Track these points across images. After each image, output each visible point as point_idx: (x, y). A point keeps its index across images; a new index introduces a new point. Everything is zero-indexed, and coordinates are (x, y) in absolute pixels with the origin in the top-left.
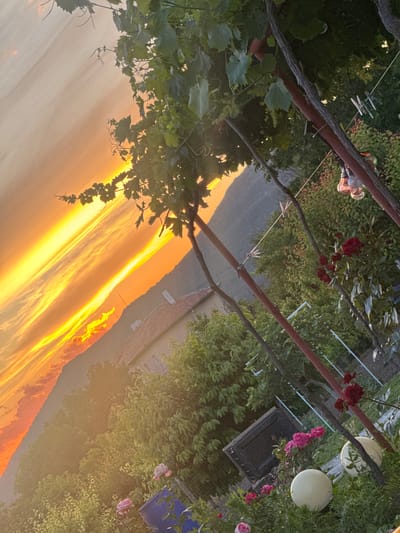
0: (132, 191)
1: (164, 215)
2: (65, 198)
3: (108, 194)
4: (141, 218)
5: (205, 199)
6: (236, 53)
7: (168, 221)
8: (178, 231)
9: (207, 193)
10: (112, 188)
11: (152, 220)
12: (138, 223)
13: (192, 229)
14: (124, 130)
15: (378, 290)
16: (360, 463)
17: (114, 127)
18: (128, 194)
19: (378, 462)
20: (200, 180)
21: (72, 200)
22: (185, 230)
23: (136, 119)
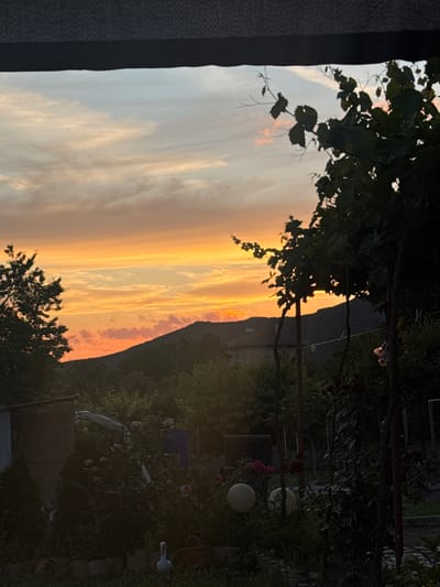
0: (272, 262)
1: (280, 288)
2: (234, 238)
3: (259, 254)
4: (267, 281)
5: (308, 298)
6: (375, 234)
7: (280, 293)
8: (280, 303)
9: (312, 295)
10: (264, 253)
11: (271, 286)
12: (264, 282)
13: (288, 307)
14: (293, 226)
15: (353, 423)
16: (278, 504)
17: (289, 220)
18: (269, 263)
19: (288, 512)
20: (314, 285)
21: (238, 242)
22: (284, 306)
23: (306, 226)
